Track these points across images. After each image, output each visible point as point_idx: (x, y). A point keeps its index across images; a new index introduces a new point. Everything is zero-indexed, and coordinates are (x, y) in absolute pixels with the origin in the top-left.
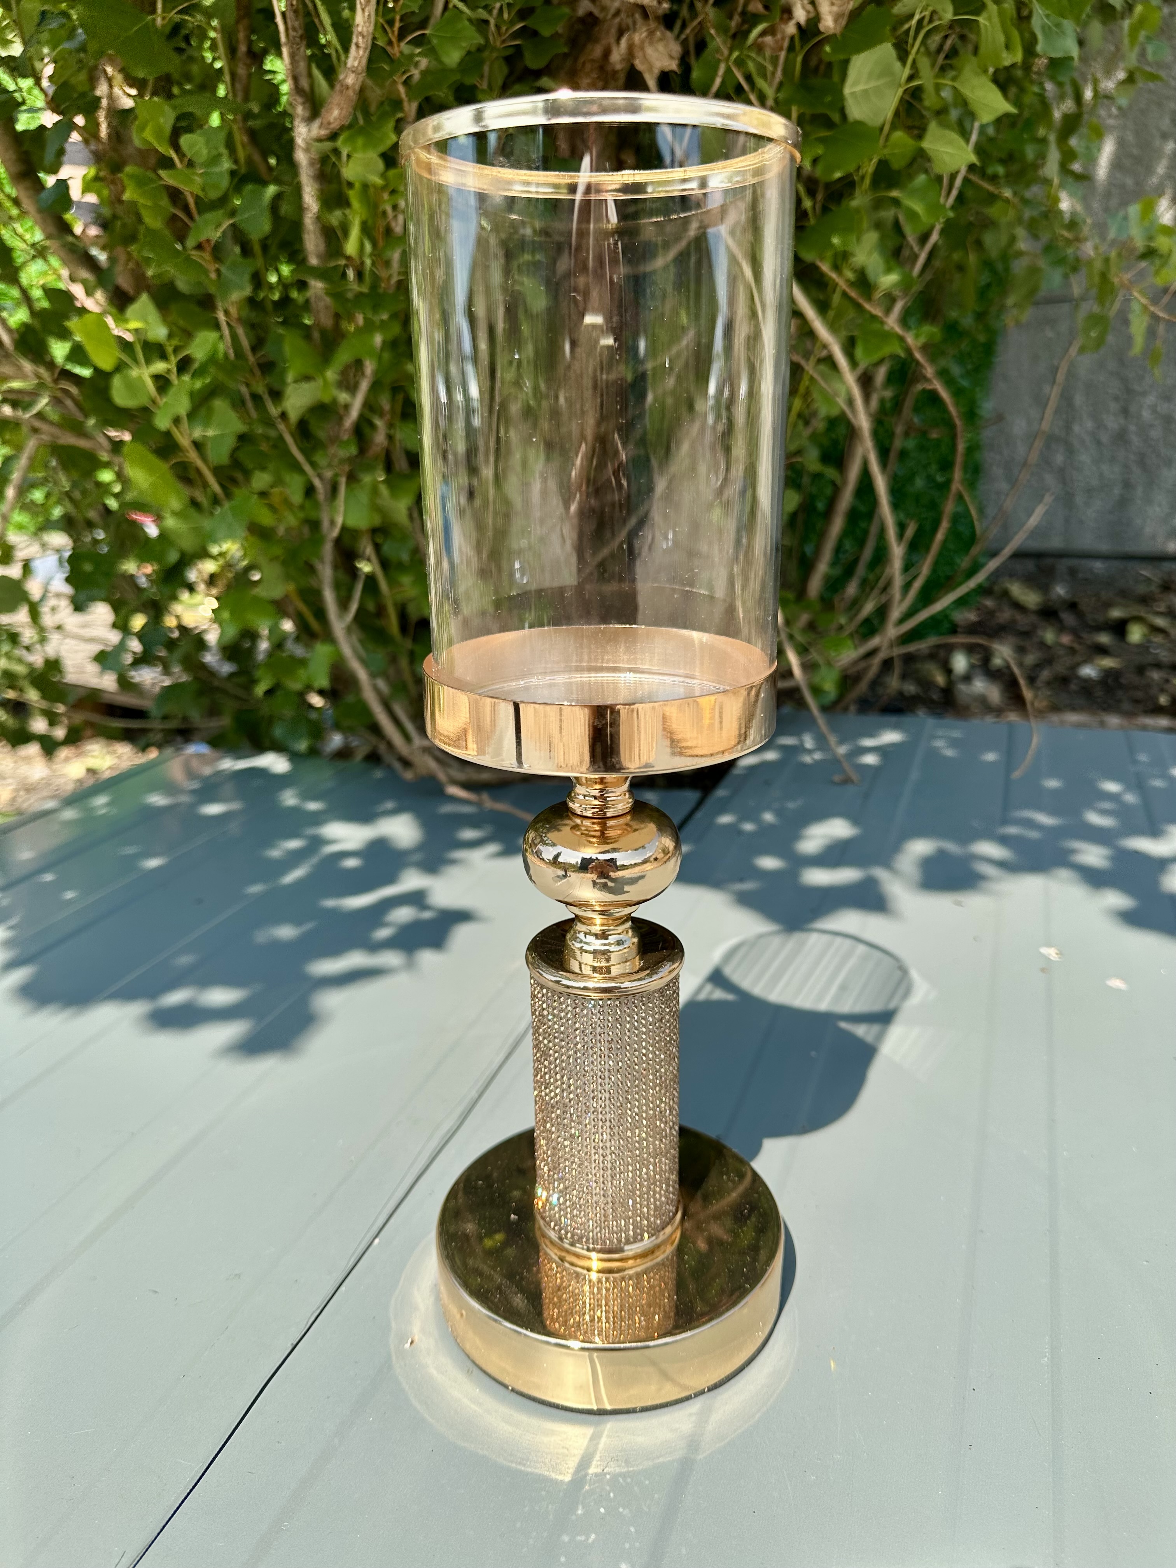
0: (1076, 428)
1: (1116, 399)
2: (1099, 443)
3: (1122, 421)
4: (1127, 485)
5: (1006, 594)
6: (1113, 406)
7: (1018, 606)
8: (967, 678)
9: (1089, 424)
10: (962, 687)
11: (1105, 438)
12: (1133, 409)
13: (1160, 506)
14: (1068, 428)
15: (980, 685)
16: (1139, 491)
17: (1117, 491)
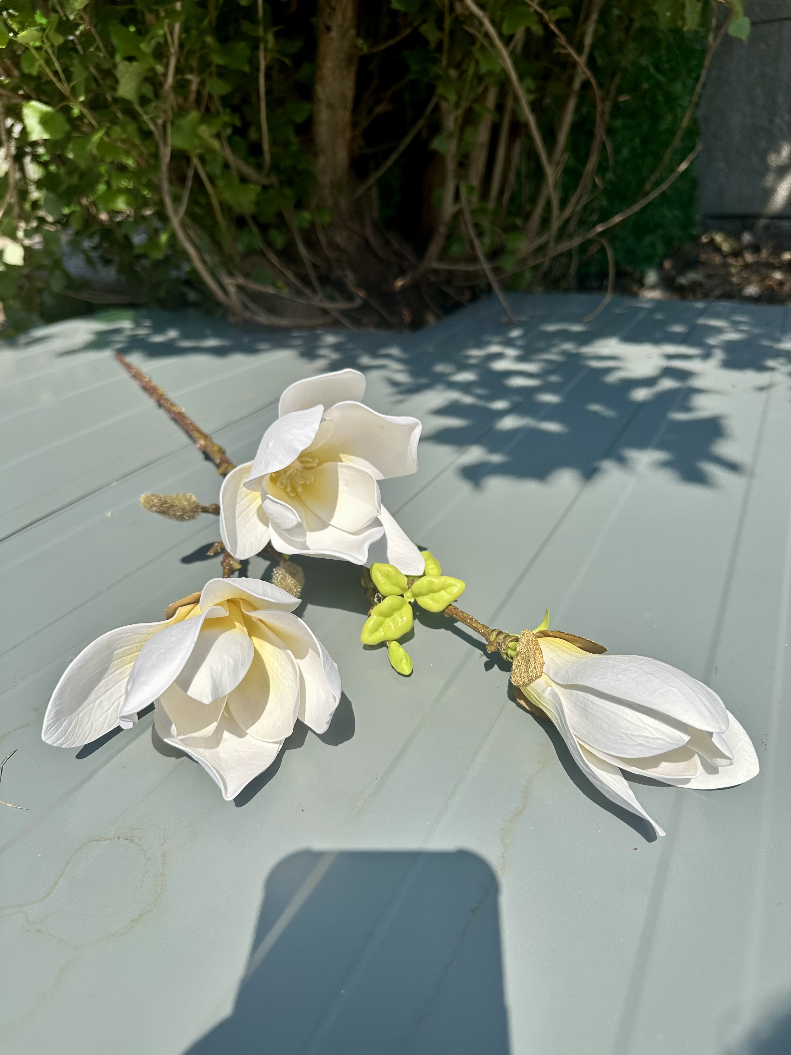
5: (712, 242)
7: (718, 251)
8: (650, 288)
15: (654, 293)
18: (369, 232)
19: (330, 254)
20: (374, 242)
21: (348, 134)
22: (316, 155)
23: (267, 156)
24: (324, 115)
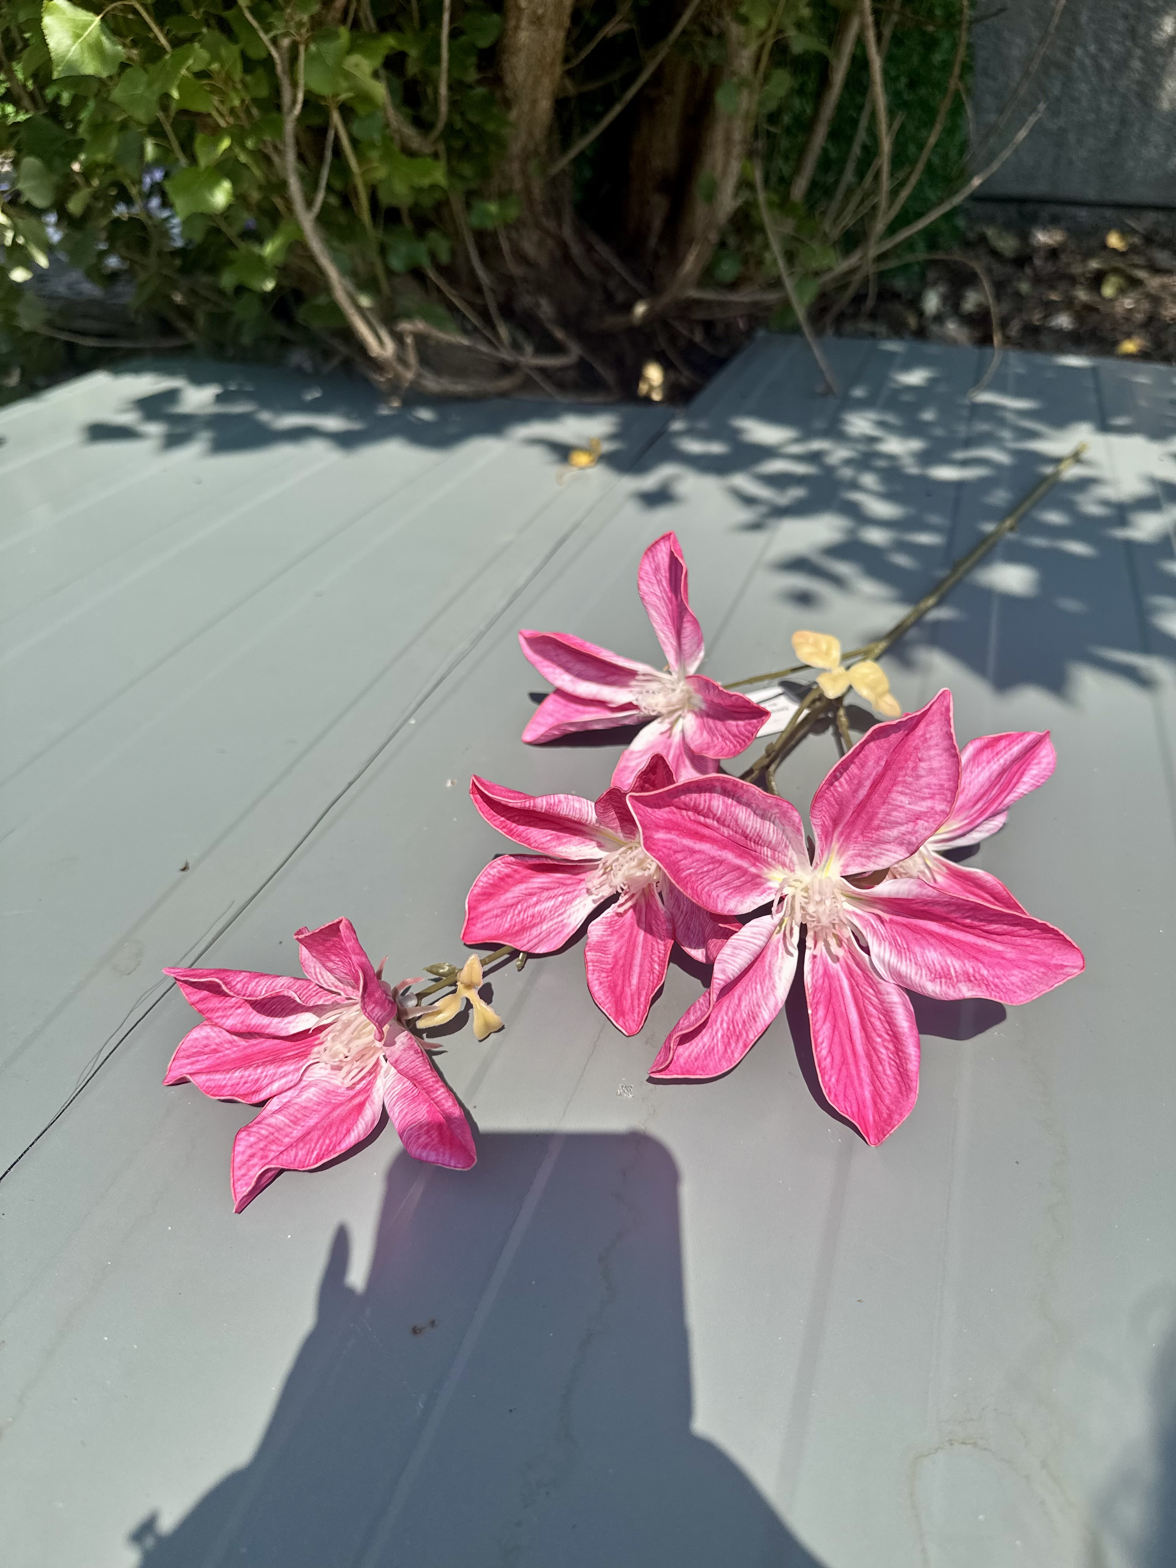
0: (1079, 51)
1: (1126, 17)
2: (1099, 68)
3: (1129, 43)
4: (1124, 122)
5: (983, 239)
6: (1121, 25)
7: (994, 253)
8: (939, 318)
9: (1092, 48)
10: (935, 328)
11: (1107, 65)
12: (1141, 29)
13: (1156, 147)
14: (1069, 52)
15: (952, 327)
16: (1136, 129)
17: (1113, 127)
18: (567, 232)
19: (516, 270)
20: (576, 250)
21: (559, 70)
22: (507, 104)
23: (444, 108)
24: (524, 36)
